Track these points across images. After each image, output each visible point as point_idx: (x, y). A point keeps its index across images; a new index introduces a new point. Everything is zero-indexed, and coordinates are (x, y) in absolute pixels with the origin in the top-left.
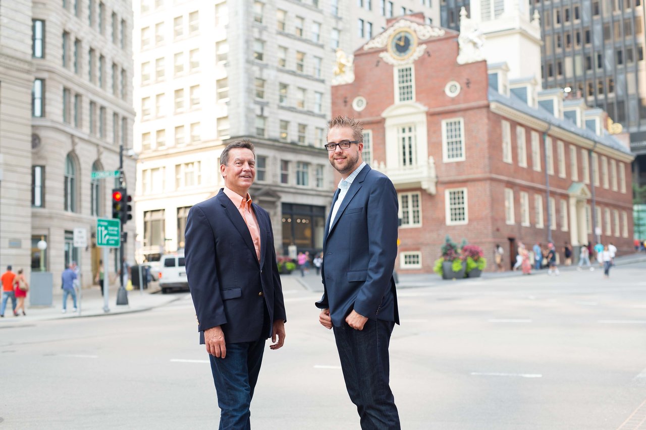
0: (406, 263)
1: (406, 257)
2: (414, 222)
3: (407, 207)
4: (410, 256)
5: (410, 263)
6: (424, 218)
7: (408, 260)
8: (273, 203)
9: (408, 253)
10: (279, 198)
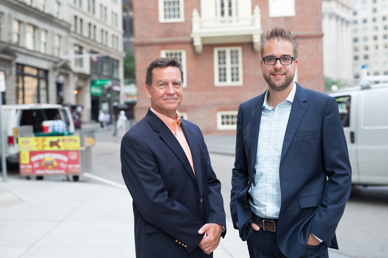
0: (223, 123)
1: (223, 117)
2: (233, 80)
3: (225, 63)
4: (228, 117)
5: (228, 123)
6: (244, 75)
7: (225, 120)
8: (9, 62)
9: (226, 113)
10: (15, 57)
